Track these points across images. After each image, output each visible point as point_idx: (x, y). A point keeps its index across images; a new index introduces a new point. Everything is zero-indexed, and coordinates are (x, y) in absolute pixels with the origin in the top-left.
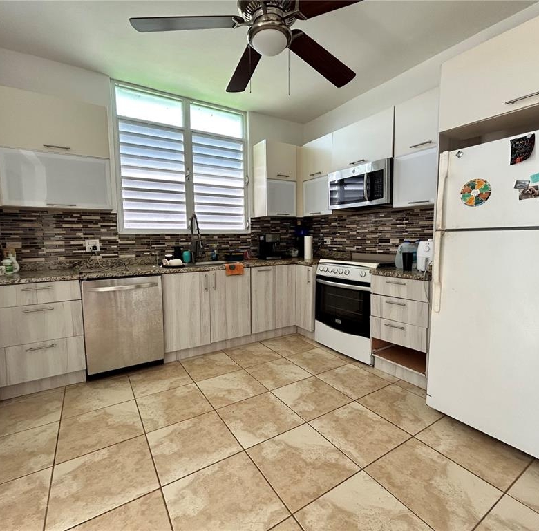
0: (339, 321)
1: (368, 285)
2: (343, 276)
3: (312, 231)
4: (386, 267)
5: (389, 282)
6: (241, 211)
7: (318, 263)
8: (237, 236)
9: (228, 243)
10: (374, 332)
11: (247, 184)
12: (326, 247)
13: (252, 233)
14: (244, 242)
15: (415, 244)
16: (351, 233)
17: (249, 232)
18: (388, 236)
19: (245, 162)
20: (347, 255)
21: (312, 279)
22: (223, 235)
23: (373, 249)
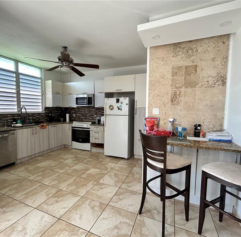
0: (81, 140)
1: (89, 128)
2: (82, 127)
3: (68, 112)
4: (93, 123)
5: (95, 127)
6: (40, 104)
7: (73, 123)
8: (39, 114)
9: (35, 117)
10: (91, 141)
11: (42, 95)
12: (73, 117)
13: (45, 113)
14: (42, 116)
15: (100, 117)
16: (82, 113)
17: (44, 112)
18: (93, 114)
19: (42, 86)
20: (81, 120)
21: (71, 128)
22: (34, 113)
23: (89, 118)
